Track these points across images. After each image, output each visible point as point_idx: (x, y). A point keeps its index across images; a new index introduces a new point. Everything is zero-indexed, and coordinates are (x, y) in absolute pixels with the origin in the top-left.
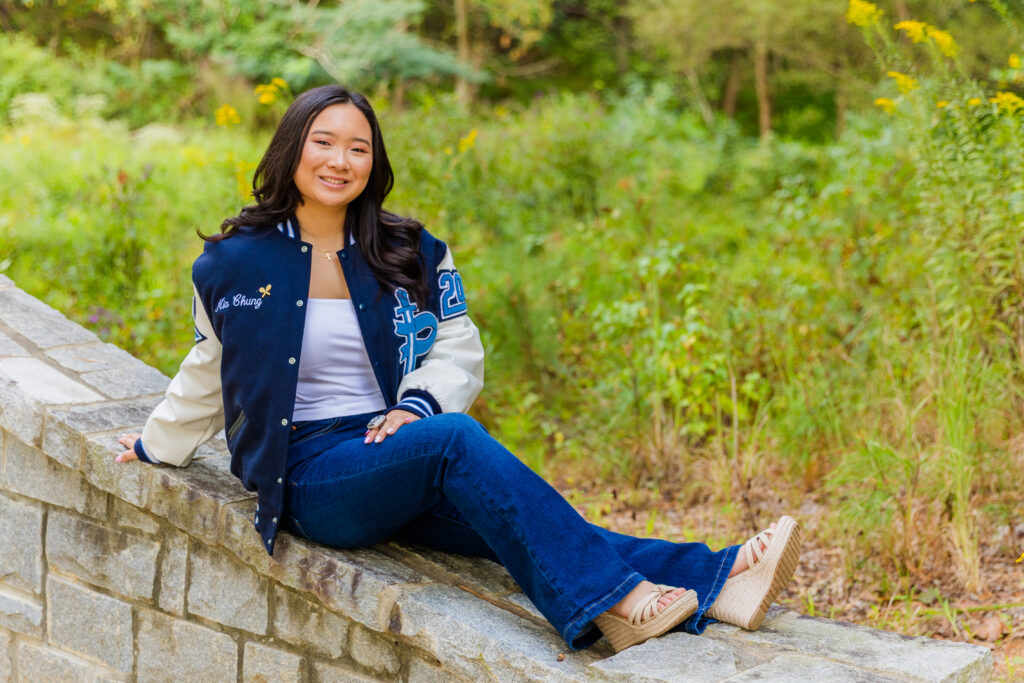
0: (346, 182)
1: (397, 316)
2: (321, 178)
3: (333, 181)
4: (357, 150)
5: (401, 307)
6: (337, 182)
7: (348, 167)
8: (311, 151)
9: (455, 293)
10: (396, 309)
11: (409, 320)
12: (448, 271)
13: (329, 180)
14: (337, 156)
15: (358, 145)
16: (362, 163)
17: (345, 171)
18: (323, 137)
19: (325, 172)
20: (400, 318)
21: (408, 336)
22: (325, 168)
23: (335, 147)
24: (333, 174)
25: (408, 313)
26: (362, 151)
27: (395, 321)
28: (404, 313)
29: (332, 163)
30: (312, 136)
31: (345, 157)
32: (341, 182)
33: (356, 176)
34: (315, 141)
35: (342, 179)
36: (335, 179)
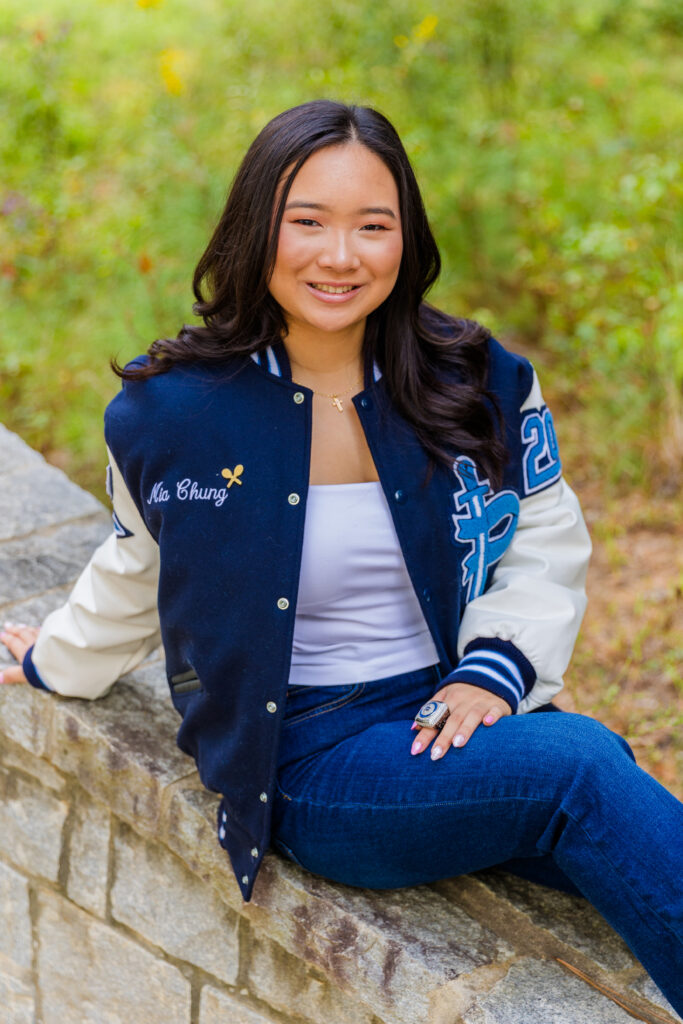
0: (355, 287)
1: (459, 508)
2: (311, 285)
3: (331, 290)
4: (371, 227)
5: (464, 490)
6: (339, 290)
7: (356, 263)
8: (293, 242)
9: (546, 448)
10: (456, 495)
11: (479, 513)
12: (534, 410)
13: (325, 288)
14: (337, 246)
15: (374, 219)
16: (384, 250)
17: (351, 271)
18: (307, 213)
19: (313, 275)
20: (464, 512)
21: (477, 539)
22: (313, 268)
23: (329, 229)
24: (331, 280)
25: (475, 500)
26: (382, 228)
27: (455, 518)
28: (469, 501)
29: (326, 260)
30: (291, 213)
31: (349, 245)
32: (345, 289)
33: (374, 275)
34: (297, 221)
35: (347, 285)
36: (336, 286)
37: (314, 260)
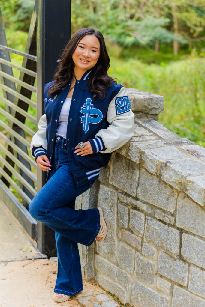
0: (89, 61)
1: (84, 106)
2: (80, 59)
3: (84, 61)
4: (93, 51)
5: (87, 104)
6: (85, 61)
7: (89, 56)
8: (78, 50)
9: (123, 105)
10: (84, 104)
11: (88, 109)
12: (121, 97)
13: (83, 60)
14: (86, 52)
15: (94, 49)
16: (95, 56)
17: (88, 58)
18: (82, 45)
19: (81, 57)
20: (85, 108)
22: (81, 56)
23: (86, 49)
24: (84, 58)
25: (88, 106)
26: (95, 51)
27: (82, 108)
29: (84, 55)
30: (79, 45)
31: (89, 53)
32: (86, 61)
33: (92, 60)
34: (80, 47)
35: (87, 60)
36: (85, 60)
37: (82, 54)
